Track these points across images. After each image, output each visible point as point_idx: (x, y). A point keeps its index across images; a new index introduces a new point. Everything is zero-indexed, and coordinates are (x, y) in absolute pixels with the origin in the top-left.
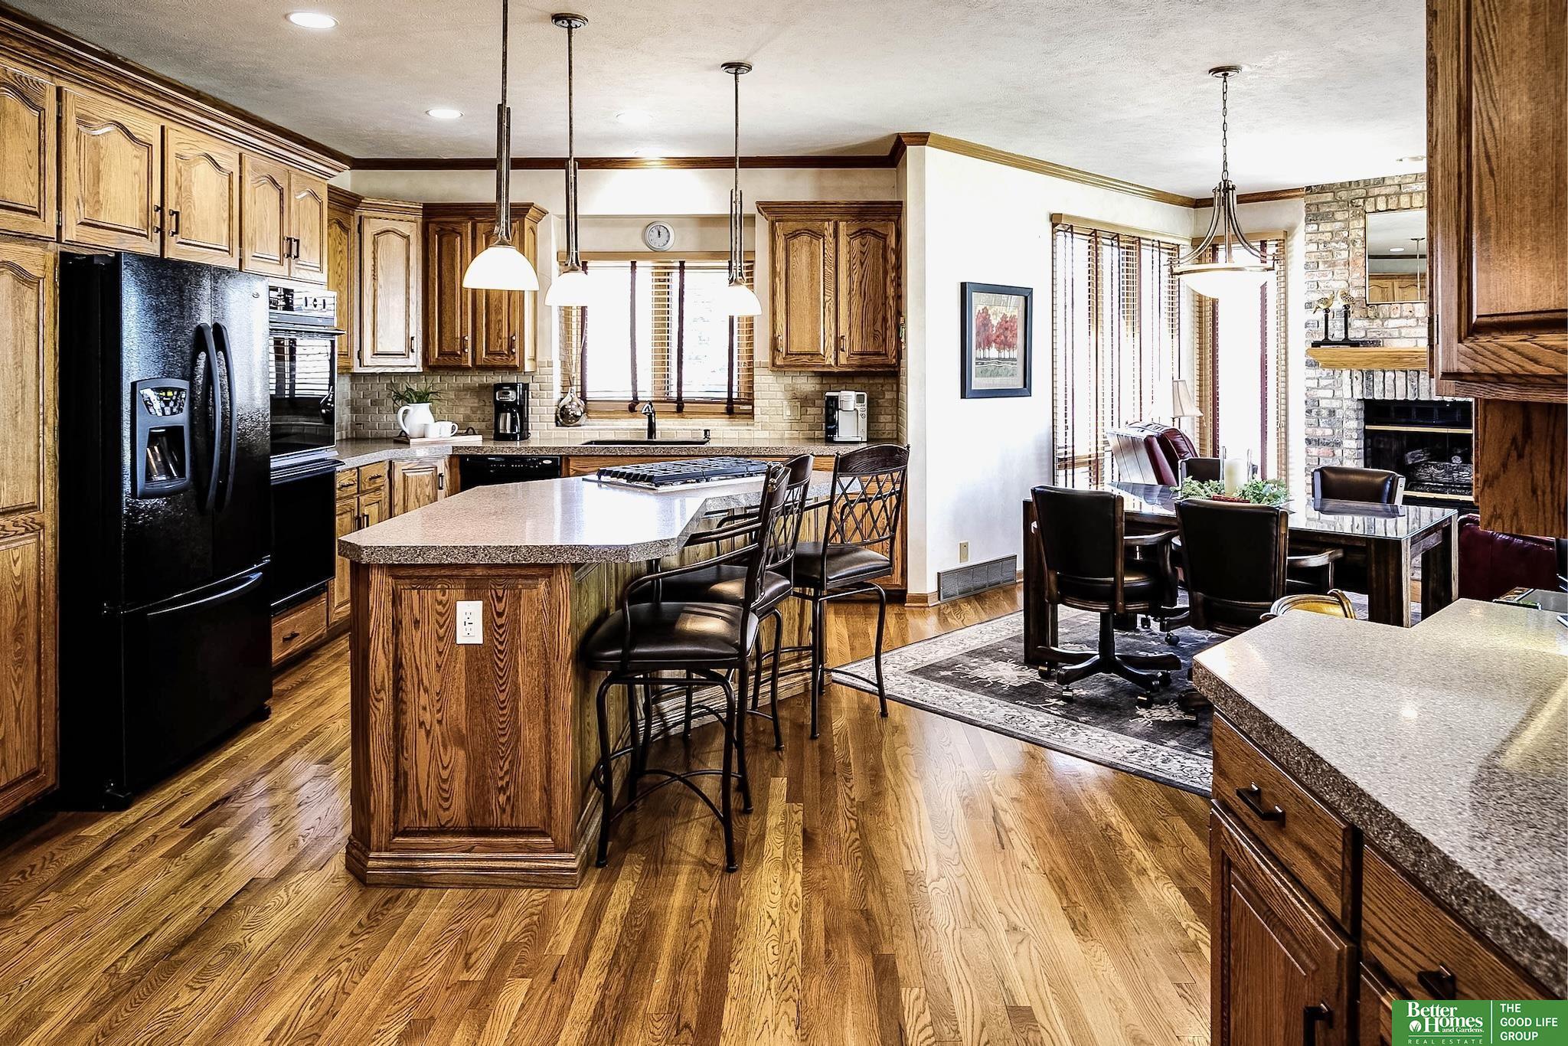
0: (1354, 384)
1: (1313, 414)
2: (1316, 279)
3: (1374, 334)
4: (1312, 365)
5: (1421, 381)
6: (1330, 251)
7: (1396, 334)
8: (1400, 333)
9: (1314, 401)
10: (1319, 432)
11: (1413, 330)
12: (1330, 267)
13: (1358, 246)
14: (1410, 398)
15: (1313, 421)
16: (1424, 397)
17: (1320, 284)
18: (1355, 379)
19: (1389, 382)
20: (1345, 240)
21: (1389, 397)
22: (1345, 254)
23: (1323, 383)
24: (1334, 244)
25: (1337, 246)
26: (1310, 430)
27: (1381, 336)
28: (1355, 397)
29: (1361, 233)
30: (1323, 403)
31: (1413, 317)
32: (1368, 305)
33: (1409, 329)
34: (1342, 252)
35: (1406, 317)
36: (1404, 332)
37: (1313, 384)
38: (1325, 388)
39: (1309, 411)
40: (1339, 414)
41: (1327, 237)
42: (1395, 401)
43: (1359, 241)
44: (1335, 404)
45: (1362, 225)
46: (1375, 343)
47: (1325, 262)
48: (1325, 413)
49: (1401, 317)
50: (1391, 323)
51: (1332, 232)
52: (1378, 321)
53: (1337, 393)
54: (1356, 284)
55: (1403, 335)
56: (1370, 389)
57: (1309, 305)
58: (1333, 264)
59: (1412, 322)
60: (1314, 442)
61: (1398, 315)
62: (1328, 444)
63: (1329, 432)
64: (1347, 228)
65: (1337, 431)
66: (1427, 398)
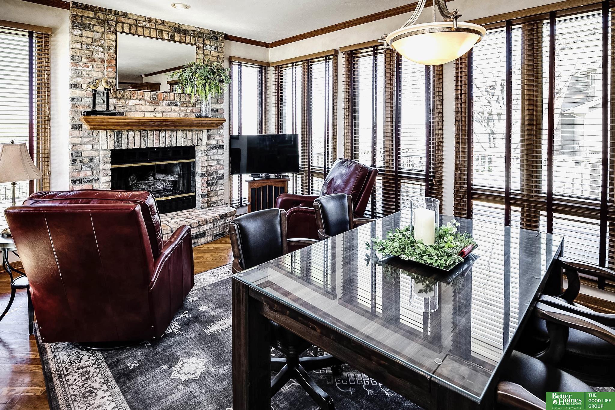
0: (109, 140)
1: (78, 162)
2: (80, 68)
3: (120, 108)
4: (76, 128)
5: (148, 136)
6: (91, 51)
7: (133, 109)
8: (136, 108)
9: (78, 153)
10: (82, 174)
11: (143, 107)
12: (90, 61)
13: (111, 51)
14: (143, 146)
15: (77, 167)
16: (150, 146)
17: (83, 72)
18: (109, 137)
19: (131, 138)
20: (102, 46)
21: (131, 147)
22: (101, 55)
23: (85, 140)
24: (94, 47)
25: (96, 48)
26: (75, 174)
27: (125, 110)
28: (110, 148)
29: (114, 44)
30: (85, 154)
31: (144, 99)
32: (117, 90)
33: (141, 106)
34: (100, 53)
35: (140, 99)
36: (138, 107)
37: (78, 141)
38: (86, 143)
39: (74, 161)
40: (96, 161)
41: (89, 41)
42: (134, 149)
43: (113, 49)
44: (94, 154)
45: (114, 39)
46: (122, 114)
47: (87, 58)
48: (86, 160)
49: (137, 99)
50: (131, 102)
51: (92, 38)
52: (123, 101)
53: (96, 147)
54: (110, 75)
55: (137, 109)
56: (119, 143)
57: (74, 86)
58: (94, 60)
59: (142, 102)
60: (78, 182)
61: (135, 98)
62: (88, 181)
63: (89, 173)
64: (103, 38)
65: (95, 172)
66: (152, 146)
